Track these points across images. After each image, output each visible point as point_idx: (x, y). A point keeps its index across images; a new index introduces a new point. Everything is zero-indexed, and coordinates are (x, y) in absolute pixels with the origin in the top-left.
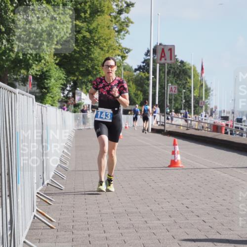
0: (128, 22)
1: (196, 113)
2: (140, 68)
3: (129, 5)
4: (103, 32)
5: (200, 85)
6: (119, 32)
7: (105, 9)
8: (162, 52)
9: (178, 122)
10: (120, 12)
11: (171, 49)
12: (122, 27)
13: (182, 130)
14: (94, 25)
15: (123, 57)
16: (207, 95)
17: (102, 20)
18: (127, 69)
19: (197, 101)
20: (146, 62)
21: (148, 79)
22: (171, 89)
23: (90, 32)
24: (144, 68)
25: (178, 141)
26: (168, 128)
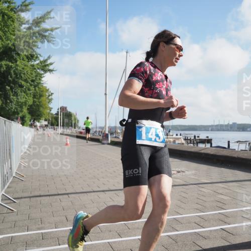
0: (52, 99)
1: (75, 128)
2: (56, 114)
3: (52, 94)
4: (44, 102)
5: (75, 119)
6: (49, 102)
7: (44, 95)
8: (63, 109)
9: (68, 131)
10: (49, 96)
11: (66, 108)
12: (50, 101)
13: (70, 133)
14: (40, 100)
15: (50, 111)
16: (78, 122)
17: (43, 99)
18: (52, 114)
19: (75, 124)
20: (58, 112)
21: (58, 117)
22: (66, 120)
23: (39, 102)
24: (57, 114)
25: (68, 137)
26: (65, 133)
